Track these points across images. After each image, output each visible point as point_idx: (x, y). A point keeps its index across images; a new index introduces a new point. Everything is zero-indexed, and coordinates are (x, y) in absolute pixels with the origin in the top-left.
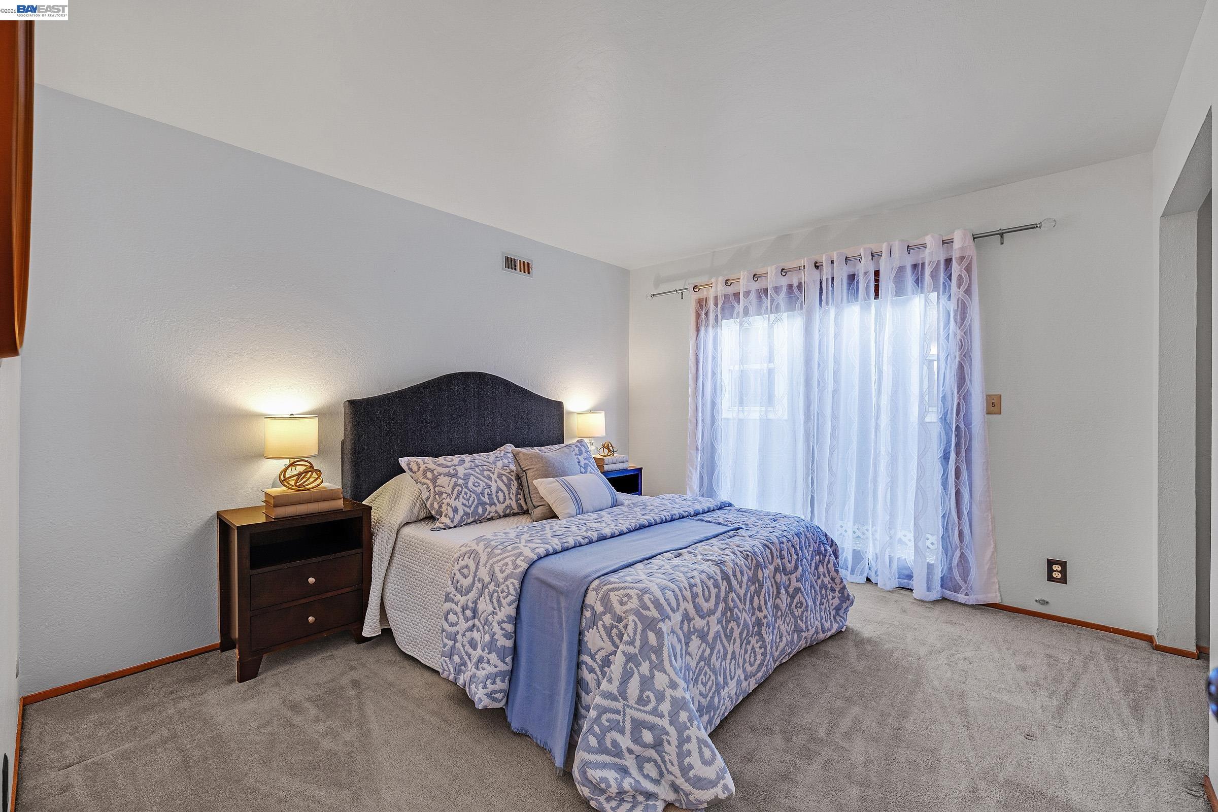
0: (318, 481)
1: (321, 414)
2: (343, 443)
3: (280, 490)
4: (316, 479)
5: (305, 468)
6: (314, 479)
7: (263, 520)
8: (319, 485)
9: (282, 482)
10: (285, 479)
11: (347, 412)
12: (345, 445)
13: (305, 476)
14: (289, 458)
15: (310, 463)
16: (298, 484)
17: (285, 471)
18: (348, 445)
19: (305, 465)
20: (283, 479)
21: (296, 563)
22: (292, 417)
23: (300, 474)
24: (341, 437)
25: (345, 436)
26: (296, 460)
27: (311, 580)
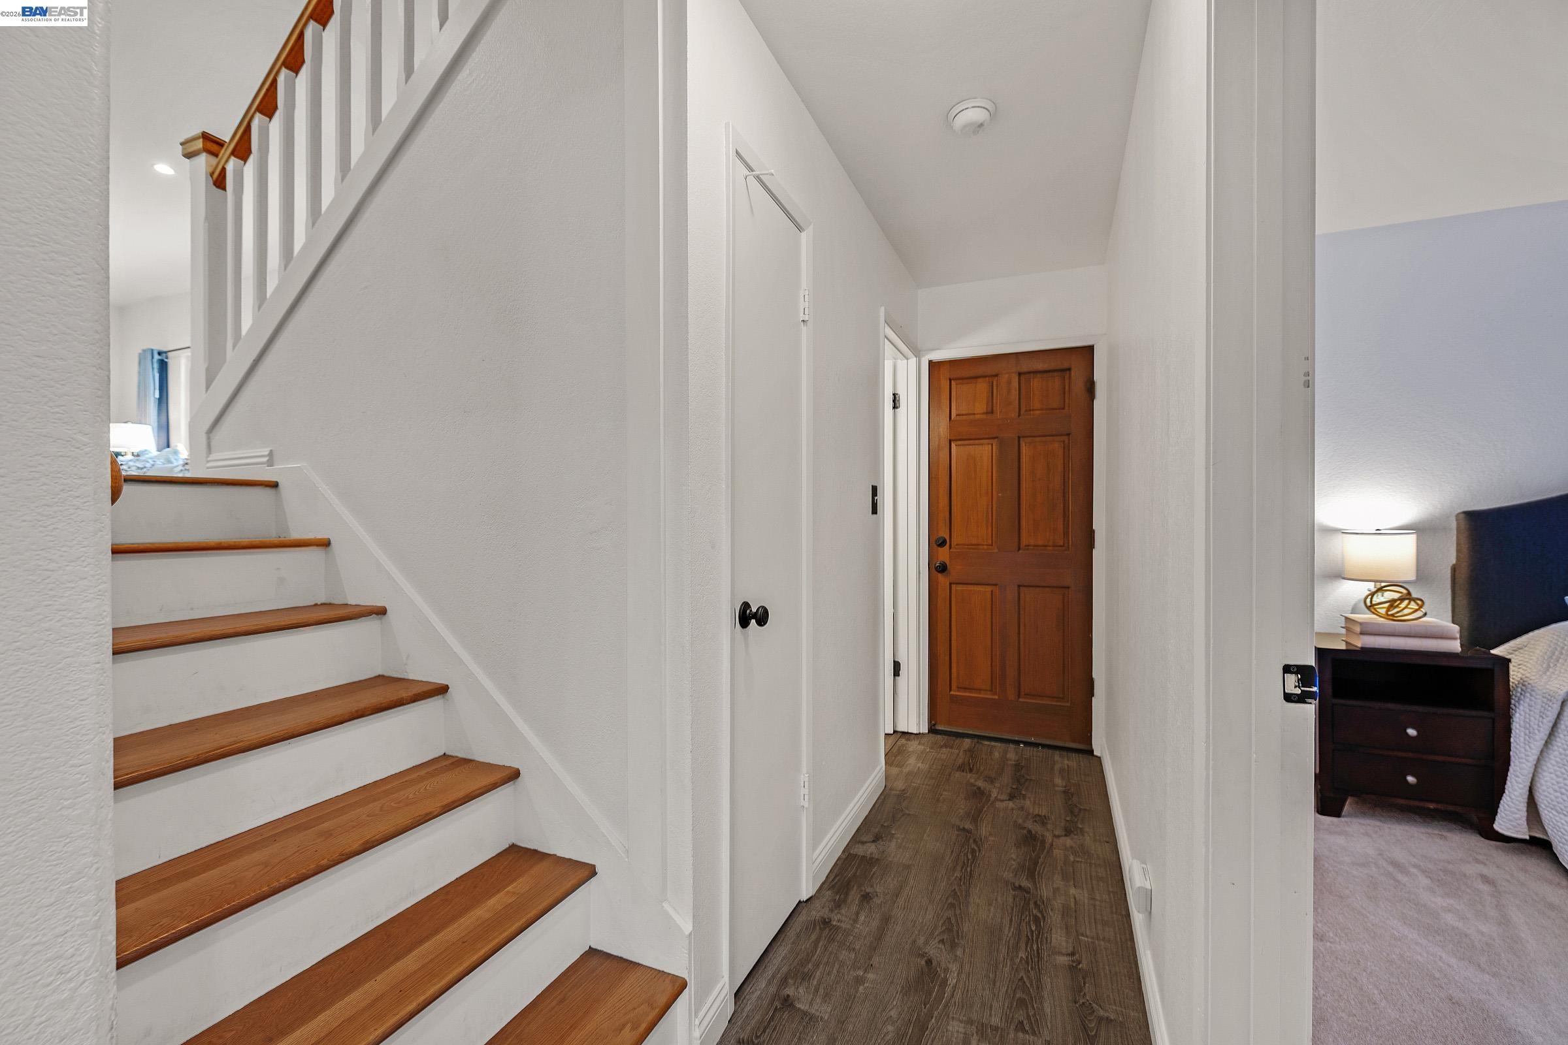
0: (1419, 614)
1: (1419, 529)
2: (1454, 569)
3: (1366, 616)
4: (1416, 611)
5: (1400, 595)
6: (1412, 610)
7: (1343, 647)
8: (1420, 618)
9: (1368, 608)
10: (1372, 605)
11: (1463, 527)
12: (1457, 572)
13: (1400, 604)
14: (1375, 581)
15: (1406, 589)
16: (1390, 613)
17: (1372, 594)
18: (1464, 573)
19: (1401, 593)
20: (1369, 604)
21: (1391, 706)
22: (1378, 533)
23: (1393, 601)
24: (1452, 559)
25: (1458, 558)
26: (1383, 584)
27: (1412, 732)
